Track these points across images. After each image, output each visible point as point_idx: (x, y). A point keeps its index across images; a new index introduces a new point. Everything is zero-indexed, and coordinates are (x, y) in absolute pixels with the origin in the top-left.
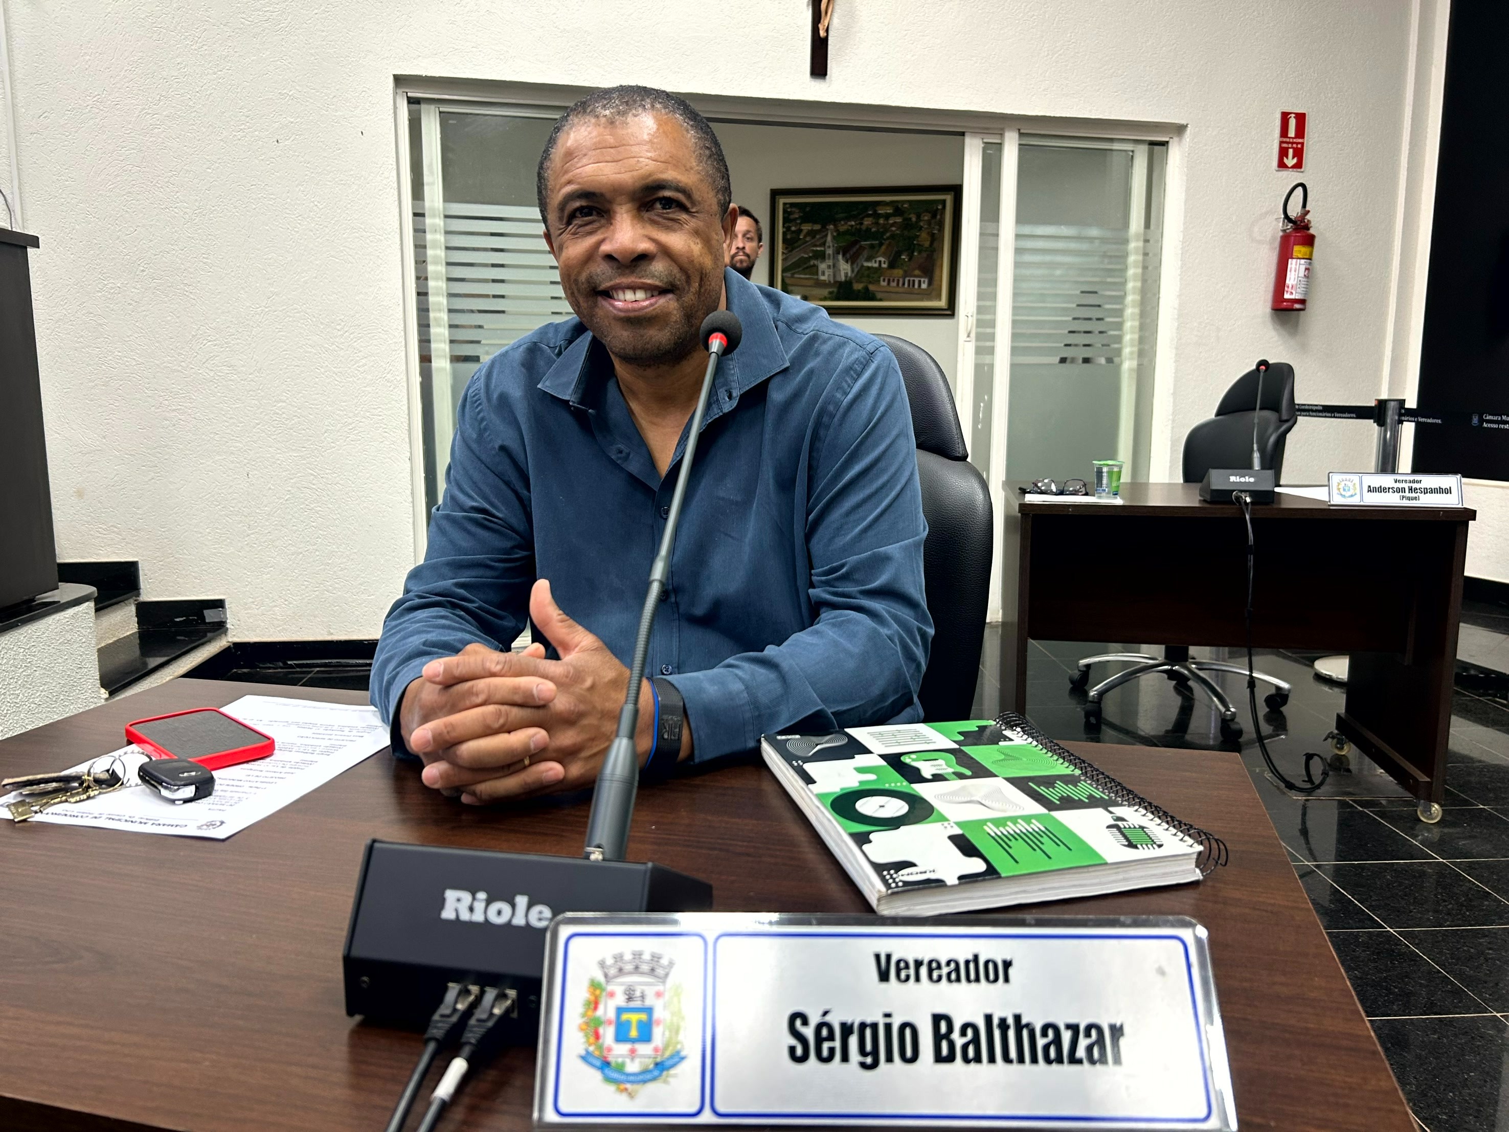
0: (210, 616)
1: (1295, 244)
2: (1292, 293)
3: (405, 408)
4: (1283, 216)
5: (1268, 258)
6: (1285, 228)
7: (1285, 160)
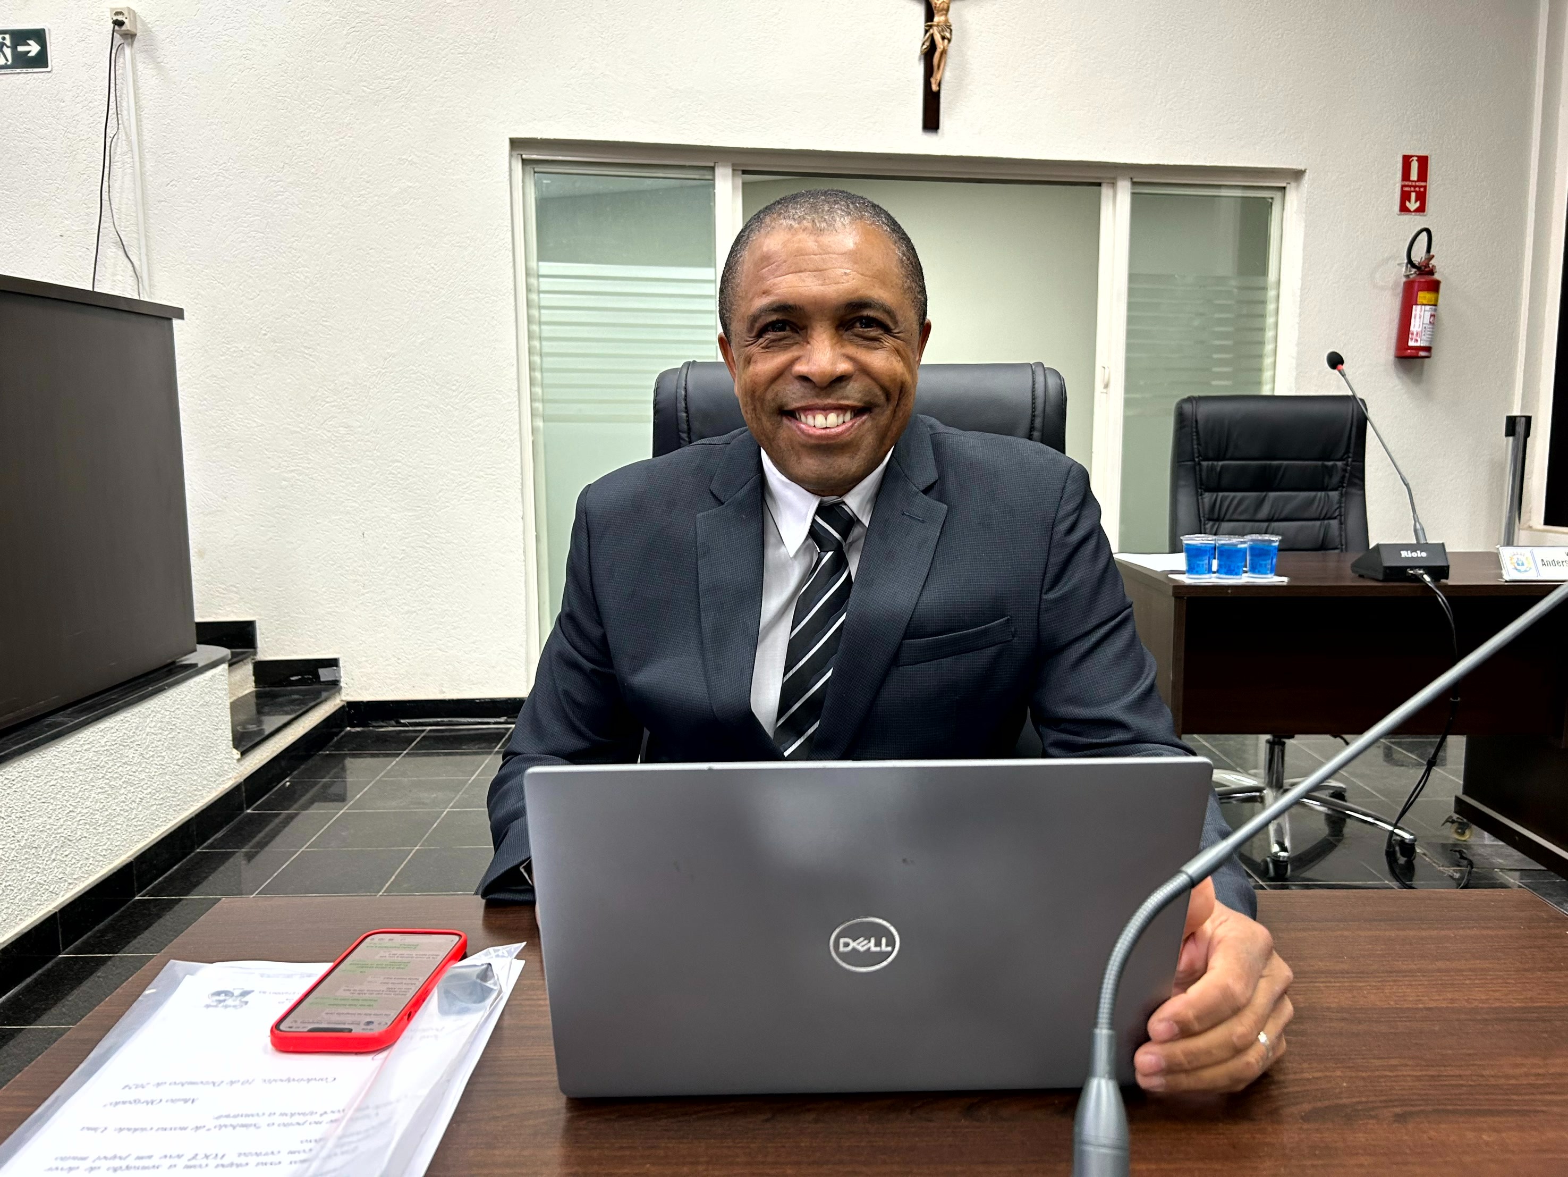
0: (325, 674)
1: (1419, 290)
2: (1417, 340)
3: (518, 467)
4: (1406, 261)
5: (1392, 305)
6: (1408, 273)
7: (1407, 203)
